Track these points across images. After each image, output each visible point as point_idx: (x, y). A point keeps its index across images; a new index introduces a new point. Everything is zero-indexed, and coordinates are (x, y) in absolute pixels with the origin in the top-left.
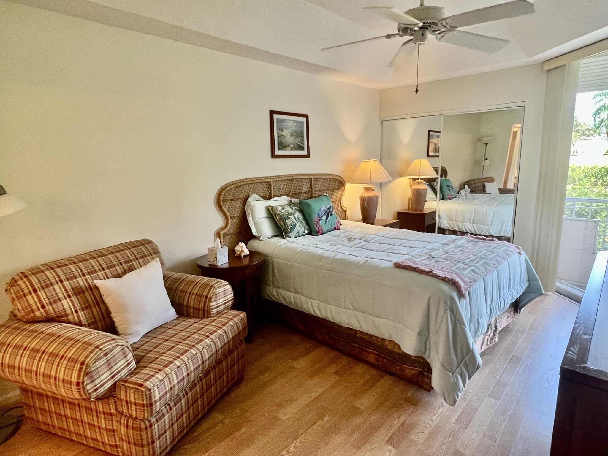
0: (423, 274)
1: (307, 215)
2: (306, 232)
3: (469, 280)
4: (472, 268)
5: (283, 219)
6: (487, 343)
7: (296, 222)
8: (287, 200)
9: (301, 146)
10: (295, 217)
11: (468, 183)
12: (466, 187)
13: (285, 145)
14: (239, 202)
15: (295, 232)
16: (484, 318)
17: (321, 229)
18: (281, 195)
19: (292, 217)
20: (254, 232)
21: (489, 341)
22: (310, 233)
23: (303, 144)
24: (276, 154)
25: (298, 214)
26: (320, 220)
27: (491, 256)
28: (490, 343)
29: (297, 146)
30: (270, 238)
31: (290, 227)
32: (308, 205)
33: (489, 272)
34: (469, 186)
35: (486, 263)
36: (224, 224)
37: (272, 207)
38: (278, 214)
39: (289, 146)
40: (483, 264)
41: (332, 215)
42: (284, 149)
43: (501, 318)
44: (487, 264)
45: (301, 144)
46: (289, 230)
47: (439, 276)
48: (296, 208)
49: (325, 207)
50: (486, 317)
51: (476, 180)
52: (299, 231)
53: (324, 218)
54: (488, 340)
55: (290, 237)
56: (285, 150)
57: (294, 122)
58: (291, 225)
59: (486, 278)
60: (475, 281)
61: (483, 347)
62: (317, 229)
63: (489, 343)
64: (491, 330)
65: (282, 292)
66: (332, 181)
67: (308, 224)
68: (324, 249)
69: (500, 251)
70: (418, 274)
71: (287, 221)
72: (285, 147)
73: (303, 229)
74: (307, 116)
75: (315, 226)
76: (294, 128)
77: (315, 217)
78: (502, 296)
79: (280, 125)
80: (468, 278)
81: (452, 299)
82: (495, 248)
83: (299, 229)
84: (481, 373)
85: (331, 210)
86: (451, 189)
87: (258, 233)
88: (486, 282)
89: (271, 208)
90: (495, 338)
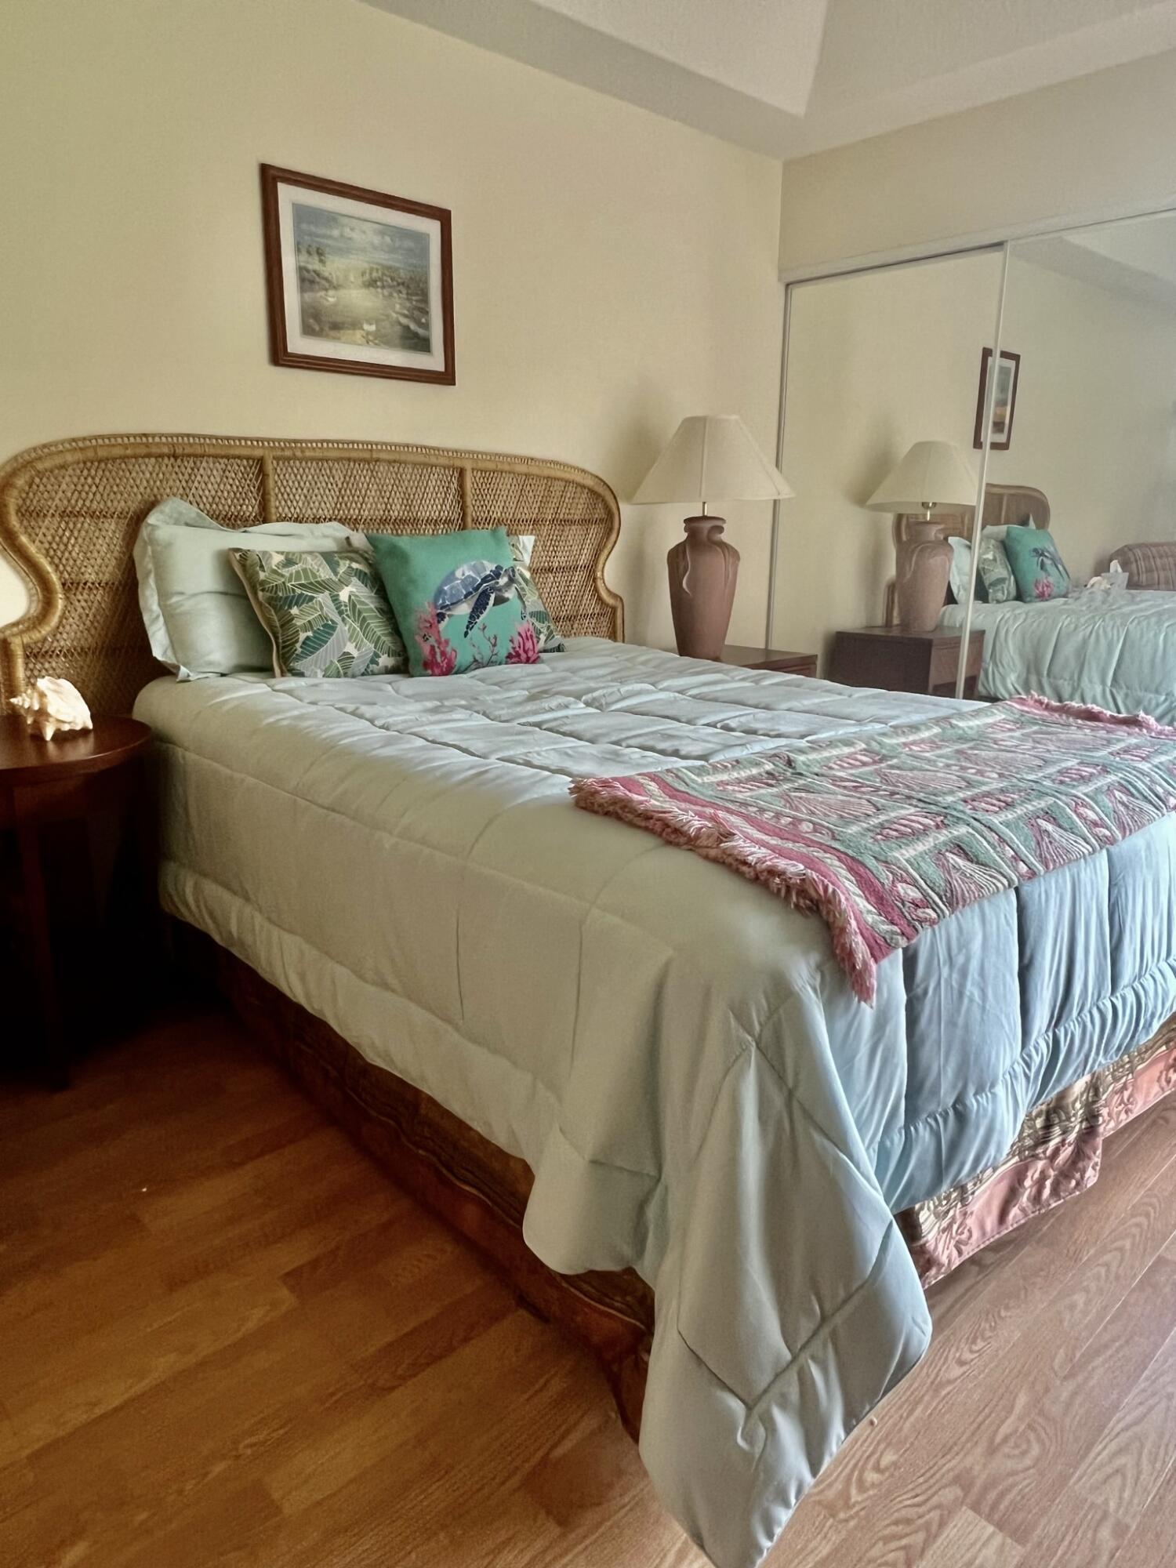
0: (677, 845)
1: (393, 598)
2: (385, 661)
3: (913, 894)
4: (963, 830)
5: (281, 602)
6: (1039, 1192)
7: (337, 619)
8: (335, 539)
9: (416, 335)
10: (335, 599)
11: (1125, 556)
12: (1115, 566)
13: (339, 319)
14: (110, 526)
15: (328, 653)
16: (1000, 1090)
17: (443, 654)
18: (317, 520)
19: (323, 598)
20: (160, 648)
21: (1048, 1183)
22: (403, 668)
23: (426, 326)
24: (289, 351)
25: (353, 590)
26: (441, 617)
27: (1089, 789)
28: (1055, 1192)
29: (398, 328)
30: (223, 675)
31: (302, 636)
32: (399, 556)
33: (1052, 859)
34: (1125, 565)
35: (1050, 815)
36: (35, 609)
37: (244, 555)
38: (263, 583)
39: (355, 325)
40: (1031, 819)
41: (500, 600)
42: (333, 333)
43: (1132, 1070)
44: (1055, 821)
45: (413, 326)
46: (298, 645)
47: (745, 863)
48: (355, 565)
49: (474, 568)
50: (1021, 1085)
51: (1156, 545)
52: (346, 657)
53: (464, 609)
54: (1043, 1177)
55: (301, 675)
56: (335, 339)
57: (382, 233)
58: (309, 625)
59: (1035, 891)
60: (953, 900)
61: (1014, 1212)
62: (426, 649)
63: (1047, 1192)
64: (1065, 1132)
65: (211, 889)
66: (558, 486)
67: (396, 631)
68: (372, 721)
69: (1145, 766)
70: (659, 841)
71: (295, 611)
72: (336, 327)
73: (369, 647)
74: (443, 217)
75: (419, 639)
76: (383, 258)
77: (422, 603)
78: (1127, 975)
79: (311, 234)
80: (915, 884)
81: (781, 992)
82: (1126, 751)
83: (350, 648)
84: (980, 1344)
85: (503, 581)
86: (1048, 562)
87: (175, 653)
88: (1032, 910)
89: (237, 555)
90: (1083, 1172)
